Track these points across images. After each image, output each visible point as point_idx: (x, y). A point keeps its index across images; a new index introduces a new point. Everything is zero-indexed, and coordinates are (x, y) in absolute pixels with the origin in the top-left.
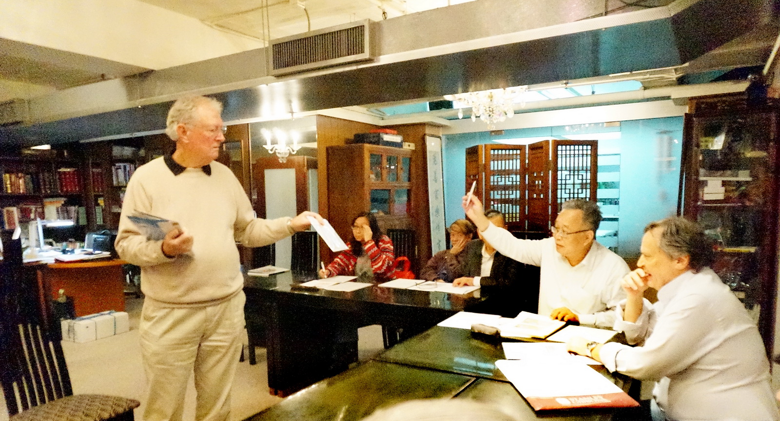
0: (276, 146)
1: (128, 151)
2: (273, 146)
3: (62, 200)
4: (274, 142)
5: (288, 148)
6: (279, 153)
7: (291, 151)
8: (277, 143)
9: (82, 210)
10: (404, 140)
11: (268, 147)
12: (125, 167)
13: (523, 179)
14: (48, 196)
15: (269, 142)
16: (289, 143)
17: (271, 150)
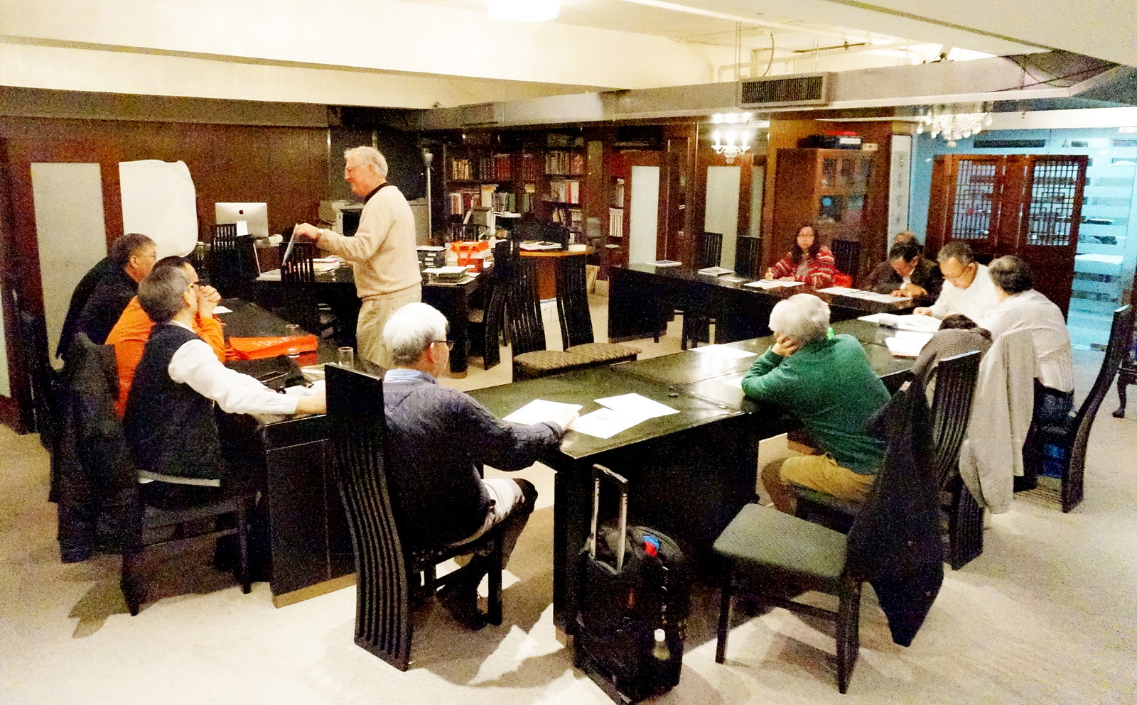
0: (724, 147)
1: (563, 141)
2: (722, 146)
3: (494, 187)
4: (723, 143)
5: (737, 148)
6: (727, 154)
7: (740, 151)
8: (726, 144)
9: (513, 196)
10: (862, 142)
11: (716, 147)
12: (559, 154)
13: (997, 188)
14: (485, 183)
15: (718, 143)
16: (738, 144)
17: (720, 151)
